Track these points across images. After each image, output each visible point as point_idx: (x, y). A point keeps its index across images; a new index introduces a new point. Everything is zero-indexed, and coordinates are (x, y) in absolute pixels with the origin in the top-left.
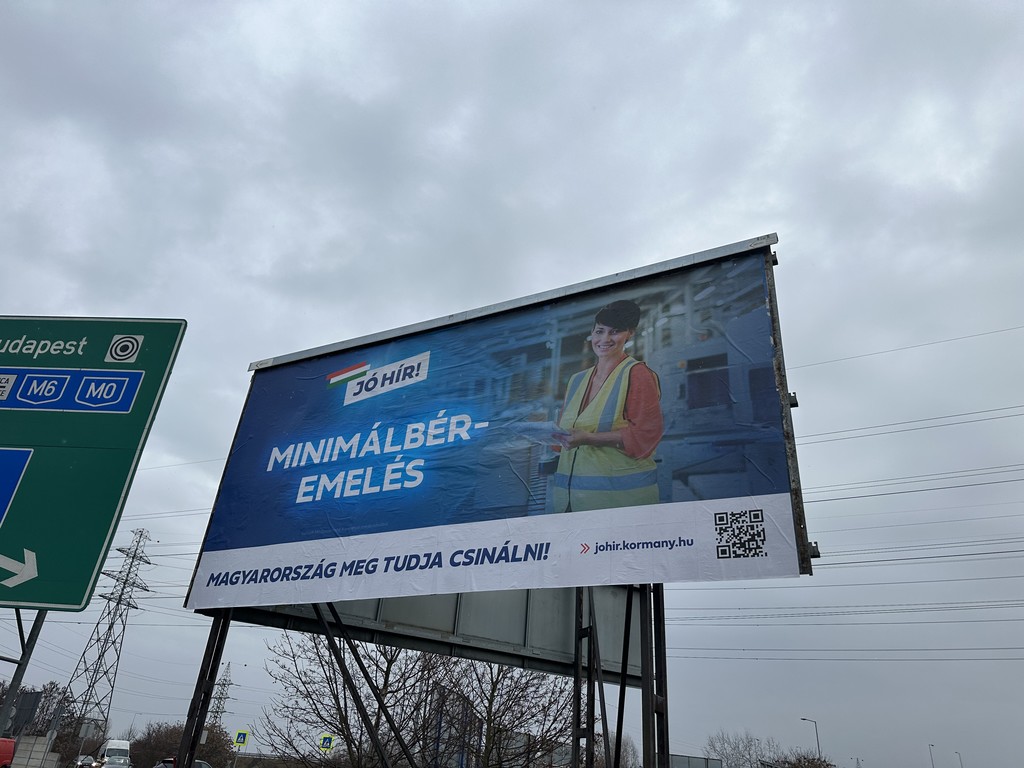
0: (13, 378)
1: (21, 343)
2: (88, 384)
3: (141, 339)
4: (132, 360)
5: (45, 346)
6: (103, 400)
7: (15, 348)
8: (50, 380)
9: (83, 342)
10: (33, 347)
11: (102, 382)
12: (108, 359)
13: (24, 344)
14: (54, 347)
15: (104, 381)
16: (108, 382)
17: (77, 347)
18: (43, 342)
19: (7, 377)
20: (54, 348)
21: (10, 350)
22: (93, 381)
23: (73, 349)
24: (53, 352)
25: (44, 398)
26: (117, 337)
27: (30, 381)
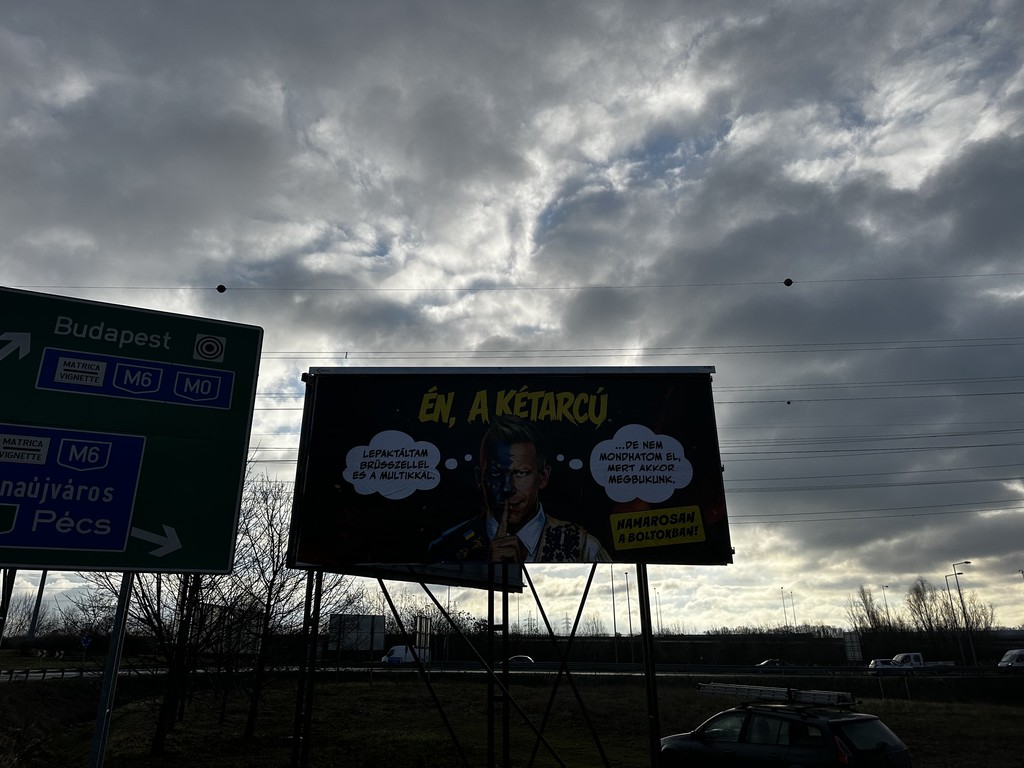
0: (103, 366)
1: (101, 329)
2: (182, 379)
3: (223, 340)
4: (220, 360)
5: (127, 337)
6: (200, 395)
7: (96, 333)
8: (143, 371)
9: (167, 338)
10: (115, 336)
11: (196, 378)
12: (196, 356)
13: (105, 332)
14: (137, 338)
15: (198, 378)
16: (202, 379)
17: (162, 341)
18: (124, 332)
19: (96, 363)
20: (140, 339)
21: (91, 335)
22: (188, 376)
23: (159, 344)
24: (138, 343)
25: (140, 388)
26: (199, 337)
27: (122, 371)
